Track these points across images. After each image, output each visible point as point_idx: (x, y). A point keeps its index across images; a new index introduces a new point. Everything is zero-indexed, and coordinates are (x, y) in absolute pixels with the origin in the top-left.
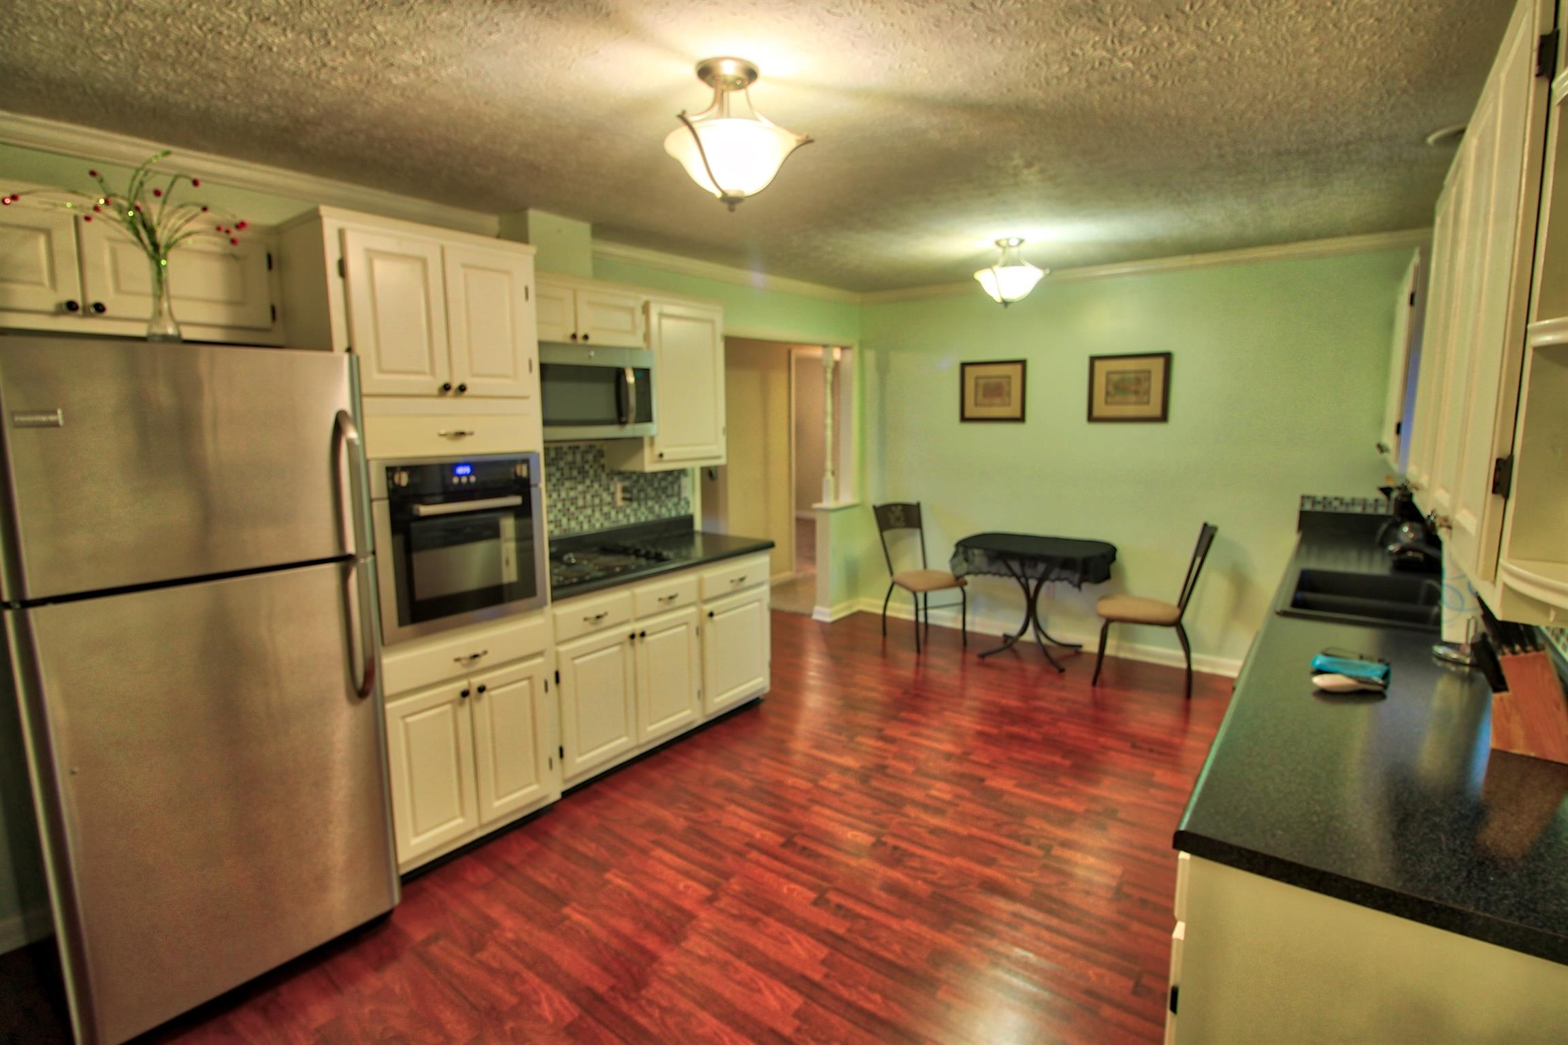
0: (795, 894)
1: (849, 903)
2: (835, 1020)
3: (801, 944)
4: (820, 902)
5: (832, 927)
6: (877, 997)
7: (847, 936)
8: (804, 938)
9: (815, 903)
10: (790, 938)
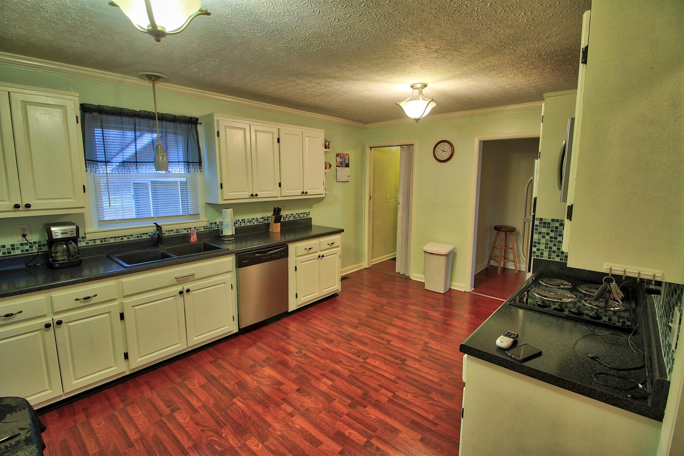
0: (398, 344)
1: (379, 340)
2: (384, 320)
3: (394, 332)
4: (389, 342)
5: (385, 335)
6: (374, 322)
7: (381, 333)
8: (393, 333)
9: (391, 341)
10: (397, 333)
